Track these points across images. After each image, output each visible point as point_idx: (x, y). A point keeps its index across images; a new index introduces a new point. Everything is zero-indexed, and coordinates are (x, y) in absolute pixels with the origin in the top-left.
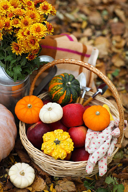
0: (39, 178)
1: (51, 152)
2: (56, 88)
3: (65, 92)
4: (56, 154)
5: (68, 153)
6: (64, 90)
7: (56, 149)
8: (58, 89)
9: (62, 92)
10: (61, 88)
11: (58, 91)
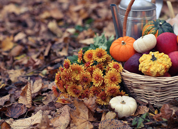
0: (141, 107)
1: (149, 68)
2: (148, 29)
3: (158, 31)
4: (154, 69)
5: (166, 67)
6: (156, 29)
7: (153, 64)
8: (150, 30)
9: (155, 31)
10: (153, 28)
11: (150, 32)
